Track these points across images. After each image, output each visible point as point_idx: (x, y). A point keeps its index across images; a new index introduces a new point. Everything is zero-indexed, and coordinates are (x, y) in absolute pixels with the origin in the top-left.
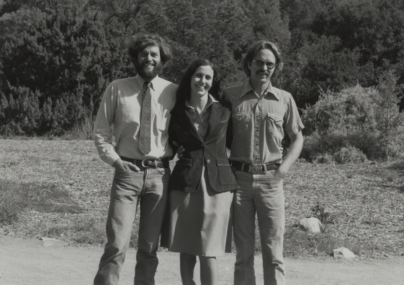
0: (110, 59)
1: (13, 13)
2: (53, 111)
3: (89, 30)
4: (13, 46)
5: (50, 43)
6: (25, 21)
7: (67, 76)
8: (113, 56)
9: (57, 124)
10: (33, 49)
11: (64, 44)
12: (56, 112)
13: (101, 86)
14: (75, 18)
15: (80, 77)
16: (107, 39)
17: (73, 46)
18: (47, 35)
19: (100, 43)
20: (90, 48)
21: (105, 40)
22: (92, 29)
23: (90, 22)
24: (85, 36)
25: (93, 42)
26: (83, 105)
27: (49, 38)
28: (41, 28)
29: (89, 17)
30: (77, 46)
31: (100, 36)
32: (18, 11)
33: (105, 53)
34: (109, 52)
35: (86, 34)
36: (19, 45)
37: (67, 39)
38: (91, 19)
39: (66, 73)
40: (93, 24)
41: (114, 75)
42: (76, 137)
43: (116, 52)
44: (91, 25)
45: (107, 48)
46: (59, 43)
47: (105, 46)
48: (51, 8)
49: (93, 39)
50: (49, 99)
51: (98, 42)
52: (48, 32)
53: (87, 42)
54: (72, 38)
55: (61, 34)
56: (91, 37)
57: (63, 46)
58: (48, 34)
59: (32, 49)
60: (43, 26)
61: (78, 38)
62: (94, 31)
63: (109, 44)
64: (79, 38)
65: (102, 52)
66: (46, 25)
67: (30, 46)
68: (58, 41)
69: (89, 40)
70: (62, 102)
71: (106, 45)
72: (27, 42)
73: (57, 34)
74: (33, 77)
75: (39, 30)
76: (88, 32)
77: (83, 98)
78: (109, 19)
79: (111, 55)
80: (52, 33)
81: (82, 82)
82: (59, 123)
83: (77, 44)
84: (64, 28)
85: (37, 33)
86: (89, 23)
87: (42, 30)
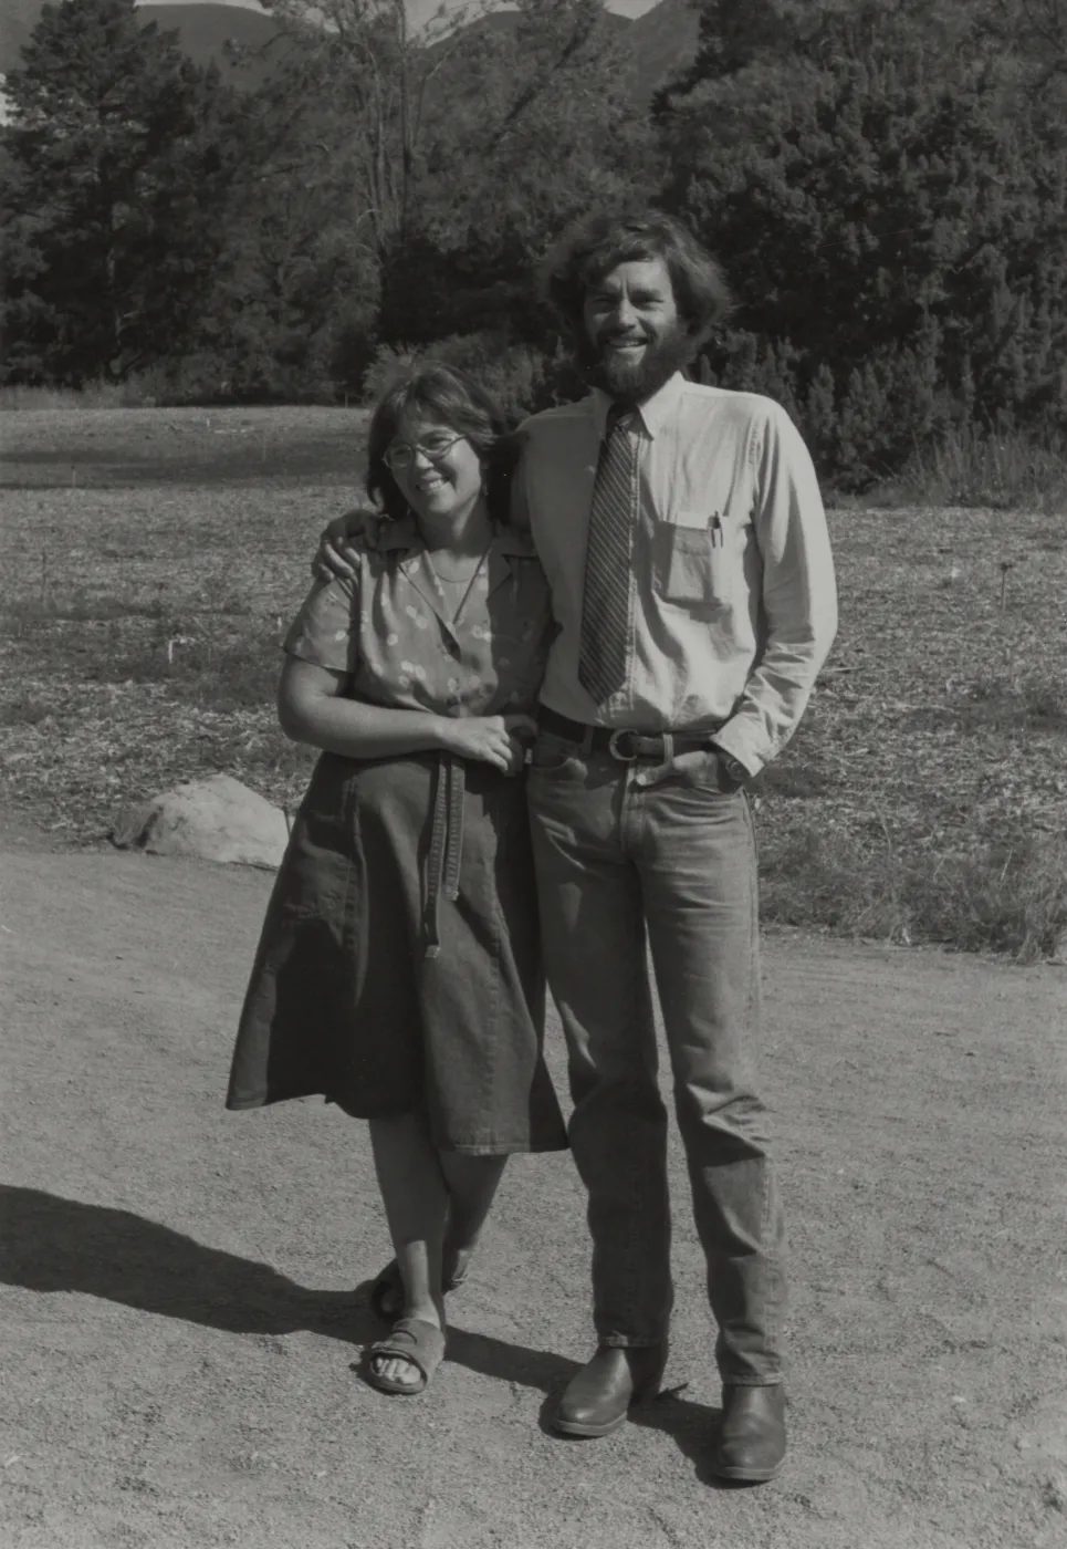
0: (1034, 225)
1: (727, 79)
2: (838, 408)
3: (962, 126)
4: (714, 192)
5: (828, 178)
6: (764, 107)
7: (883, 289)
8: (1043, 214)
9: (851, 452)
10: (774, 201)
11: (876, 181)
12: (848, 414)
13: (1000, 321)
14: (911, 88)
15: (933, 290)
16: (1025, 156)
17: (907, 188)
18: (816, 154)
19: (1001, 172)
20: (965, 190)
21: (1016, 158)
22: (973, 124)
23: (965, 99)
24: (949, 151)
25: (973, 168)
26: (937, 387)
27: (824, 161)
28: (798, 128)
29: (963, 81)
30: (921, 186)
31: (1000, 146)
32: (742, 73)
33: (1012, 204)
34: (1030, 204)
35: (951, 142)
36: (732, 190)
37: (888, 163)
38: (969, 90)
39: (880, 280)
40: (975, 106)
41: (1050, 281)
42: (916, 497)
43: (1053, 201)
44: (969, 109)
45: (1024, 186)
46: (858, 178)
47: (1016, 182)
48: (849, 55)
49: (976, 160)
50: (825, 371)
51: (990, 171)
52: (821, 142)
53: (954, 172)
54: (904, 160)
55: (864, 145)
56: (969, 153)
57: (872, 185)
58: (823, 150)
59: (769, 203)
60: (806, 122)
61: (922, 158)
62: (977, 131)
63: (1034, 173)
64: (929, 159)
65: (1006, 203)
66: (815, 119)
67: (764, 191)
68: (857, 171)
69: (963, 163)
70: (872, 379)
71: (1021, 176)
72: (755, 181)
73: (851, 148)
74: (773, 297)
75: (793, 137)
76: (958, 135)
77: (939, 362)
78: (1042, 84)
79: (1037, 212)
80: (835, 145)
81: (938, 309)
82: (861, 448)
83: (919, 179)
84: (875, 124)
85: (787, 147)
86: (960, 105)
87: (802, 138)
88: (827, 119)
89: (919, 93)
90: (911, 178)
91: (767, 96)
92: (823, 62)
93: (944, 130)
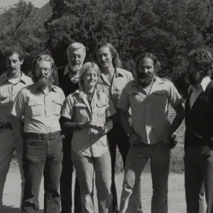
88: (78, 26)
89: (95, 20)
90: (94, 37)
91: (66, 22)
92: (77, 15)
93: (100, 27)
